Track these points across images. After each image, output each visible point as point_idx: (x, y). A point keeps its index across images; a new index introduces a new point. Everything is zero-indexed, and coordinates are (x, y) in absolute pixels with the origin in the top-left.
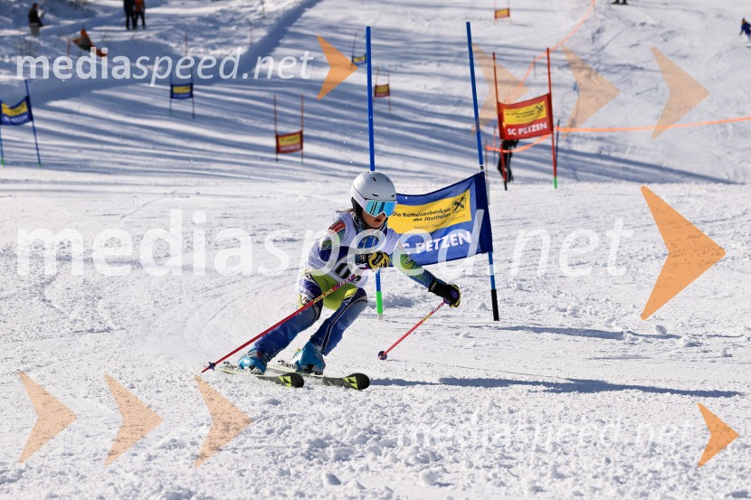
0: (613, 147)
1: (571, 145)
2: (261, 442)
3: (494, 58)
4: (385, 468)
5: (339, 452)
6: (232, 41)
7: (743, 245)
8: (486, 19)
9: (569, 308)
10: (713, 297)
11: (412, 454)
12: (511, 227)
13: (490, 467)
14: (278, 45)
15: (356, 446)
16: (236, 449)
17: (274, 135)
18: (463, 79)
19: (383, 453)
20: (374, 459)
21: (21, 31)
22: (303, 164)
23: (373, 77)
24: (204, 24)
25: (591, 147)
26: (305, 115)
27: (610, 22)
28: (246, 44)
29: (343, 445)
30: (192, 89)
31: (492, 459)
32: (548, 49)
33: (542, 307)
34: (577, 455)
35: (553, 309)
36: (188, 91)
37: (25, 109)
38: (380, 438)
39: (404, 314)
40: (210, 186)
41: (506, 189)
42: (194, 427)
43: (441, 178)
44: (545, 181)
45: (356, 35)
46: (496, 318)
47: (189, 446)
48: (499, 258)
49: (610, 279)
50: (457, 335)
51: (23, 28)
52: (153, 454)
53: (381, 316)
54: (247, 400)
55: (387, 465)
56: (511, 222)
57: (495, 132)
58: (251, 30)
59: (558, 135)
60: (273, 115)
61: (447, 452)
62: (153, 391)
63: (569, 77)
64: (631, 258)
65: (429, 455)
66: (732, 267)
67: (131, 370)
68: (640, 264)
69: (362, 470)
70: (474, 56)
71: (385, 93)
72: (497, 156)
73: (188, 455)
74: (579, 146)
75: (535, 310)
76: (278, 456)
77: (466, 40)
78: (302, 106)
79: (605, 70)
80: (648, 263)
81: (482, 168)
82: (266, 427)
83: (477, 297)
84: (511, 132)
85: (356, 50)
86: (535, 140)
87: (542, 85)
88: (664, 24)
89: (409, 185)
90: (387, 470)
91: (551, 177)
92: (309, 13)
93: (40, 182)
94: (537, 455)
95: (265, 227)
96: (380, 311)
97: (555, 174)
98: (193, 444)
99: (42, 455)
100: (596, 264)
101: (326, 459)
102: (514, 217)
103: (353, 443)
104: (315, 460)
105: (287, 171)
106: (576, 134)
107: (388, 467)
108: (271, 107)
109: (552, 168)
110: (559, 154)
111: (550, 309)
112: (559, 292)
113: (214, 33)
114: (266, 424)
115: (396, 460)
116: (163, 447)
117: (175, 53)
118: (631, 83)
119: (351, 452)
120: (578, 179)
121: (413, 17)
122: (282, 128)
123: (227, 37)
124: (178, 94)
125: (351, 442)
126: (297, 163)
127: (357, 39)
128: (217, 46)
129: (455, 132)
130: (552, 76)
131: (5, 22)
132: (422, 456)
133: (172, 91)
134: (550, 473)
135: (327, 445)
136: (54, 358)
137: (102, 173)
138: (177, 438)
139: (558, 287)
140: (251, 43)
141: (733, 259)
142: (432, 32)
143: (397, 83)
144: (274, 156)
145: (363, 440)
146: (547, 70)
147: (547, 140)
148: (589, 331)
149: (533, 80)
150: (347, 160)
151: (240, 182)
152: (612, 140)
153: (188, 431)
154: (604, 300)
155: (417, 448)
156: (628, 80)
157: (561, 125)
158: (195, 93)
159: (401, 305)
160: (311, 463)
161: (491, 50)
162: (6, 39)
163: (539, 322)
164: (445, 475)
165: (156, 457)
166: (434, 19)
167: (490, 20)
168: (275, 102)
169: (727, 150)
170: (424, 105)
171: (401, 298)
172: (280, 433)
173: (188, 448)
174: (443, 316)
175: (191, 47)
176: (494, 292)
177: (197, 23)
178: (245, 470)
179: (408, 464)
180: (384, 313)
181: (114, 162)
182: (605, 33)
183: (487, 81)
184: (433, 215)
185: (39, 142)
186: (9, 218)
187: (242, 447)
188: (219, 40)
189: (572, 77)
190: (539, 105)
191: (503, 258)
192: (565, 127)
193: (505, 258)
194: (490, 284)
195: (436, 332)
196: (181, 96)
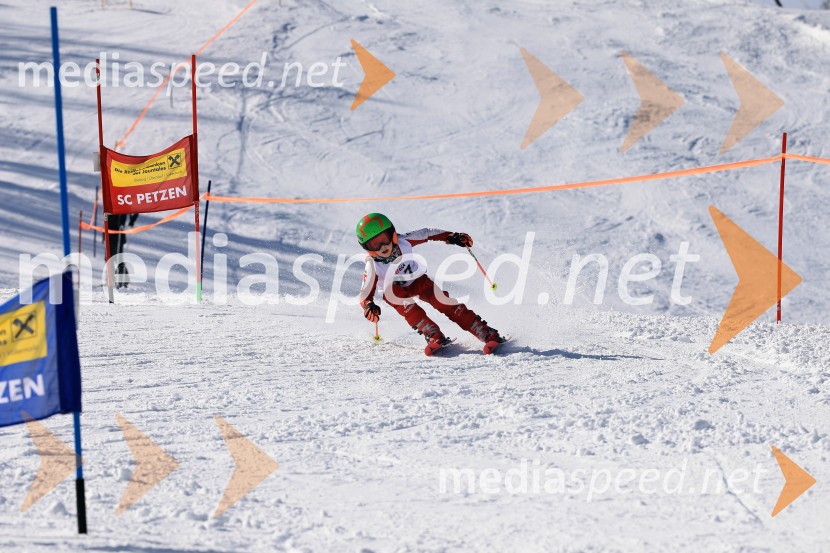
0: (304, 232)
1: (230, 226)
7: (517, 412)
9: (211, 514)
10: (463, 501)
12: (118, 368)
18: (42, 102)
25: (265, 230)
27: (306, 12)
32: (194, 56)
33: (165, 511)
35: (183, 516)
41: (112, 301)
46: (83, 528)
48: (92, 422)
49: (286, 465)
56: (117, 360)
57: (95, 197)
59: (207, 206)
63: (232, 107)
64: (324, 429)
66: (498, 449)
68: (338, 440)
72: (99, 239)
74: (245, 226)
75: (151, 516)
77: (48, 34)
79: (295, 96)
80: (352, 438)
83: (49, 491)
84: (123, 200)
86: (165, 216)
87: (182, 117)
88: (397, 21)
100: (263, 437)
102: (124, 349)
106: (240, 205)
111: (177, 515)
112: (196, 486)
118: (339, 121)
129: (27, 195)
130: (198, 103)
139: (195, 476)
141: (499, 435)
146: (190, 92)
147: (187, 216)
149: (168, 109)
152: (303, 219)
154: (273, 501)
156: (334, 115)
157: (213, 190)
163: (158, 539)
169: (500, 243)
176: (80, 484)
182: (294, 31)
183: (84, 106)
189: (236, 105)
190: (173, 154)
191: (100, 422)
192: (220, 195)
193: (104, 423)
194: (74, 468)
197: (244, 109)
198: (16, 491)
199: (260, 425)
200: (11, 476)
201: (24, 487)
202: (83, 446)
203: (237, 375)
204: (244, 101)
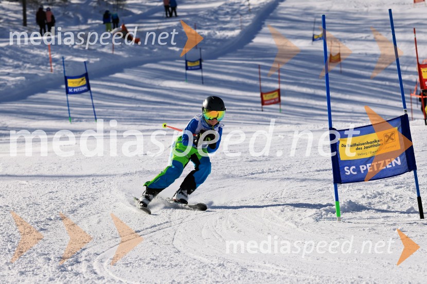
3: (414, 32)
8: (407, 4)
14: (260, 28)
17: (260, 93)
22: (280, 110)
23: (328, 48)
26: (281, 74)
36: (198, 64)
37: (84, 82)
39: (356, 216)
41: (426, 124)
46: (422, 216)
50: (394, 230)
53: (340, 219)
60: (258, 76)
78: (279, 71)
83: (407, 202)
92: (282, 5)
95: (255, 159)
121: (356, 5)
124: (191, 67)
133: (186, 63)
140: (241, 27)
144: (260, 105)
158: (203, 63)
159: (353, 210)
166: (371, 6)
167: (411, 4)
168: (260, 70)
174: (383, 217)
176: (419, 199)
180: (341, 216)
184: (370, 145)
186: (75, 159)
194: (416, 193)
195: (379, 228)
196: (193, 68)
198: (394, 203)
200: (391, 197)
201: (396, 201)
202: (419, 183)
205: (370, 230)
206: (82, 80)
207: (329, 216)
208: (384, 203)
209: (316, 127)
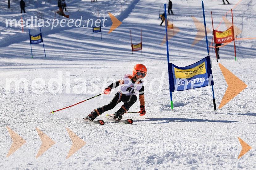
1: (241, 45)
2: (130, 157)
3: (212, 14)
4: (176, 166)
5: (159, 160)
6: (115, 10)
9: (242, 105)
11: (186, 160)
12: (220, 76)
13: (215, 165)
14: (131, 11)
15: (165, 158)
16: (121, 160)
17: (131, 45)
19: (175, 160)
20: (172, 163)
21: (37, 9)
22: (142, 55)
24: (105, 5)
25: (248, 46)
26: (142, 37)
28: (120, 11)
29: (160, 158)
30: (101, 29)
31: (215, 162)
32: (232, 10)
33: (232, 105)
34: (247, 159)
35: (236, 106)
36: (99, 29)
37: (40, 38)
38: (174, 155)
39: (181, 109)
40: (108, 64)
41: (217, 62)
42: (105, 153)
43: (193, 58)
44: (232, 58)
45: (160, 7)
46: (215, 109)
47: (104, 159)
48: (215, 87)
50: (201, 116)
51: (38, 8)
52: (90, 163)
54: (124, 142)
55: (176, 165)
56: (220, 74)
57: (213, 41)
58: (122, 6)
59: (236, 41)
60: (130, 37)
61: (199, 159)
62: (90, 140)
63: (240, 20)
65: (192, 161)
67: (82, 132)
69: (167, 167)
70: (205, 13)
71: (171, 27)
72: (214, 50)
73: (104, 163)
74: (244, 45)
75: (229, 106)
76: (136, 162)
78: (141, 34)
81: (209, 54)
82: (132, 152)
83: (208, 102)
84: (219, 41)
85: (160, 12)
89: (181, 61)
90: (176, 167)
91: (234, 57)
93: (46, 64)
94: (232, 159)
96: (172, 108)
97: (236, 56)
98: (105, 159)
99: (50, 164)
100: (252, 88)
101: (154, 163)
103: (164, 157)
104: (150, 164)
105: (136, 58)
106: (243, 40)
107: (177, 165)
108: (129, 34)
109: (234, 53)
110: (237, 48)
112: (238, 99)
113: (108, 7)
114: (131, 151)
115: (180, 163)
116: (94, 160)
117: (94, 15)
119: (163, 160)
120: (243, 58)
122: (133, 42)
123: (113, 9)
124: (95, 30)
125: (163, 157)
126: (140, 54)
127: (161, 9)
128: (109, 12)
129: (198, 42)
130: (233, 19)
131: (32, 6)
132: (190, 161)
133: (93, 29)
134: (237, 166)
135: (154, 158)
136: (53, 129)
137: (69, 60)
138: (99, 157)
139: (238, 97)
140: (122, 11)
142: (188, 5)
143: (176, 24)
144: (131, 52)
145: (168, 156)
146: (231, 17)
147: (232, 43)
148: (250, 113)
150: (158, 53)
151: (119, 62)
153: (103, 154)
154: (255, 102)
155: (188, 158)
157: (237, 37)
158: (102, 30)
159: (180, 106)
160: (149, 165)
161: (211, 11)
162: (32, 12)
163: (231, 111)
164: (198, 168)
165: (92, 164)
168: (131, 33)
170: (186, 32)
171: (180, 103)
172: (137, 154)
173: (103, 160)
174: (195, 109)
175: (100, 13)
176: (214, 100)
177: (102, 4)
178: (124, 168)
179: (184, 164)
180: (174, 109)
181: (73, 57)
182: (252, 3)
183: (209, 22)
185: (45, 50)
187: (123, 159)
188: (110, 10)
189: (241, 19)
190: (229, 30)
191: (217, 87)
192: (238, 38)
193: (218, 87)
194: (213, 97)
195: (193, 115)
196: (96, 31)
197: (242, 20)
199: (251, 86)
200: (200, 99)
201: (202, 101)
202: (214, 92)
203: (245, 76)
204: (243, 18)
205: (188, 116)
206: (39, 37)
207: (167, 108)
208: (196, 102)
209: (161, 63)
